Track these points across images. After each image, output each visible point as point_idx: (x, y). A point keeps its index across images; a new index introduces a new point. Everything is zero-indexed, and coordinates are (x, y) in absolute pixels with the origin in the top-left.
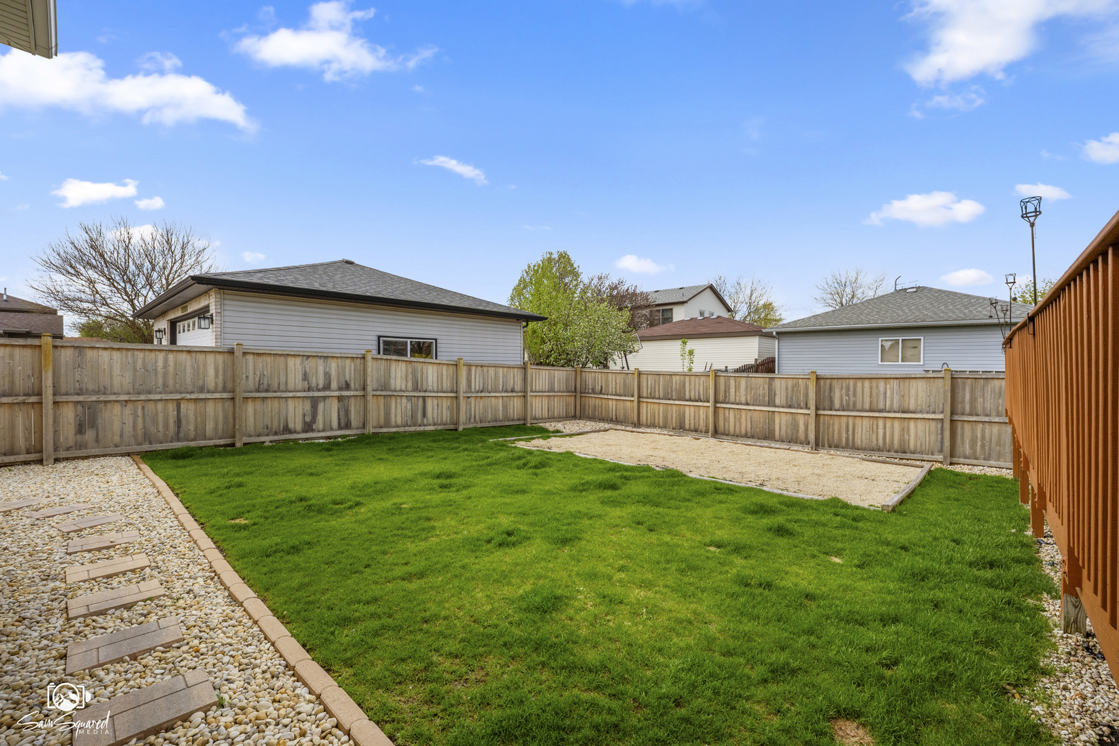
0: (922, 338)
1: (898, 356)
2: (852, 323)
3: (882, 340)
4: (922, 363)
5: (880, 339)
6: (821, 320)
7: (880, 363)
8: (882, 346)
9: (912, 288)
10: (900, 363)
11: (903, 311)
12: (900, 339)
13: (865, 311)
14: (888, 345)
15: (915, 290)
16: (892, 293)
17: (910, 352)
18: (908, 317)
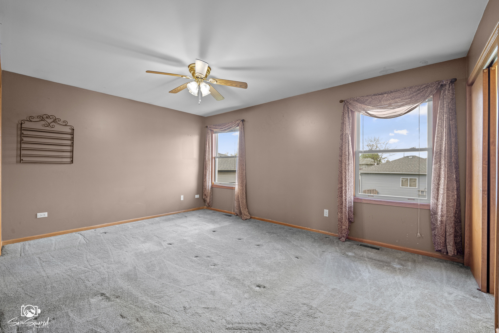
0: (417, 178)
1: (408, 184)
2: (390, 171)
3: (402, 178)
4: (417, 187)
5: (401, 178)
6: (377, 169)
7: (401, 187)
8: (402, 180)
9: (410, 156)
10: (409, 187)
11: (409, 167)
12: (409, 178)
13: (394, 166)
14: (404, 180)
15: (412, 157)
16: (403, 158)
17: (413, 183)
18: (411, 170)
